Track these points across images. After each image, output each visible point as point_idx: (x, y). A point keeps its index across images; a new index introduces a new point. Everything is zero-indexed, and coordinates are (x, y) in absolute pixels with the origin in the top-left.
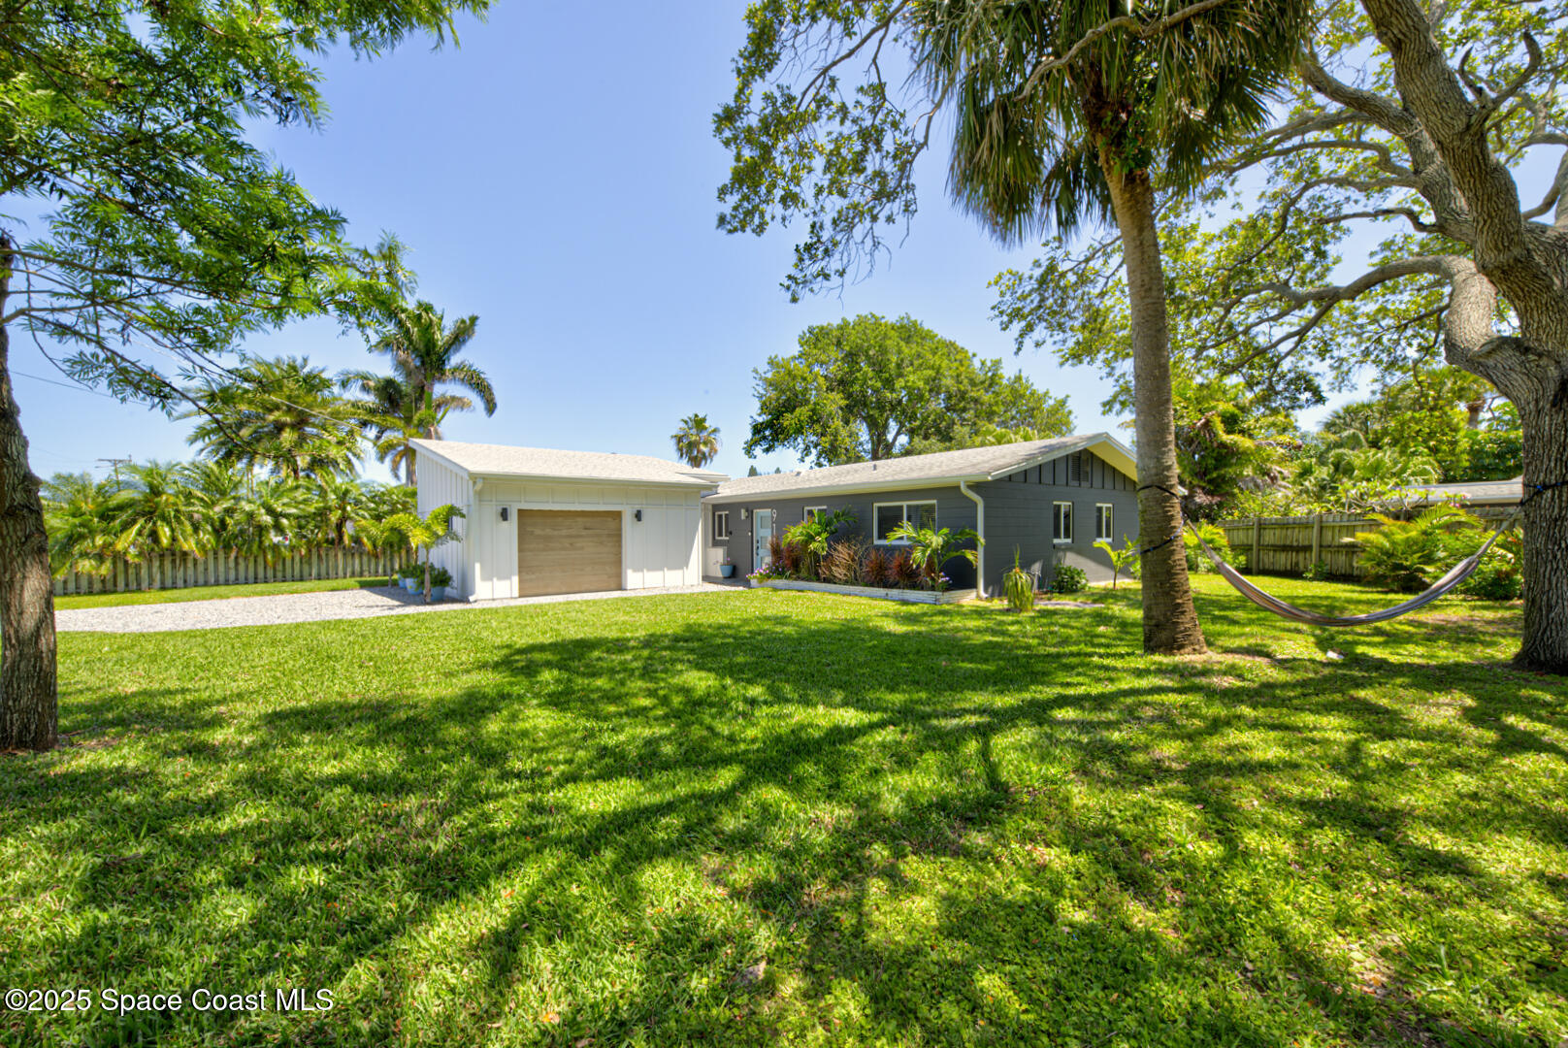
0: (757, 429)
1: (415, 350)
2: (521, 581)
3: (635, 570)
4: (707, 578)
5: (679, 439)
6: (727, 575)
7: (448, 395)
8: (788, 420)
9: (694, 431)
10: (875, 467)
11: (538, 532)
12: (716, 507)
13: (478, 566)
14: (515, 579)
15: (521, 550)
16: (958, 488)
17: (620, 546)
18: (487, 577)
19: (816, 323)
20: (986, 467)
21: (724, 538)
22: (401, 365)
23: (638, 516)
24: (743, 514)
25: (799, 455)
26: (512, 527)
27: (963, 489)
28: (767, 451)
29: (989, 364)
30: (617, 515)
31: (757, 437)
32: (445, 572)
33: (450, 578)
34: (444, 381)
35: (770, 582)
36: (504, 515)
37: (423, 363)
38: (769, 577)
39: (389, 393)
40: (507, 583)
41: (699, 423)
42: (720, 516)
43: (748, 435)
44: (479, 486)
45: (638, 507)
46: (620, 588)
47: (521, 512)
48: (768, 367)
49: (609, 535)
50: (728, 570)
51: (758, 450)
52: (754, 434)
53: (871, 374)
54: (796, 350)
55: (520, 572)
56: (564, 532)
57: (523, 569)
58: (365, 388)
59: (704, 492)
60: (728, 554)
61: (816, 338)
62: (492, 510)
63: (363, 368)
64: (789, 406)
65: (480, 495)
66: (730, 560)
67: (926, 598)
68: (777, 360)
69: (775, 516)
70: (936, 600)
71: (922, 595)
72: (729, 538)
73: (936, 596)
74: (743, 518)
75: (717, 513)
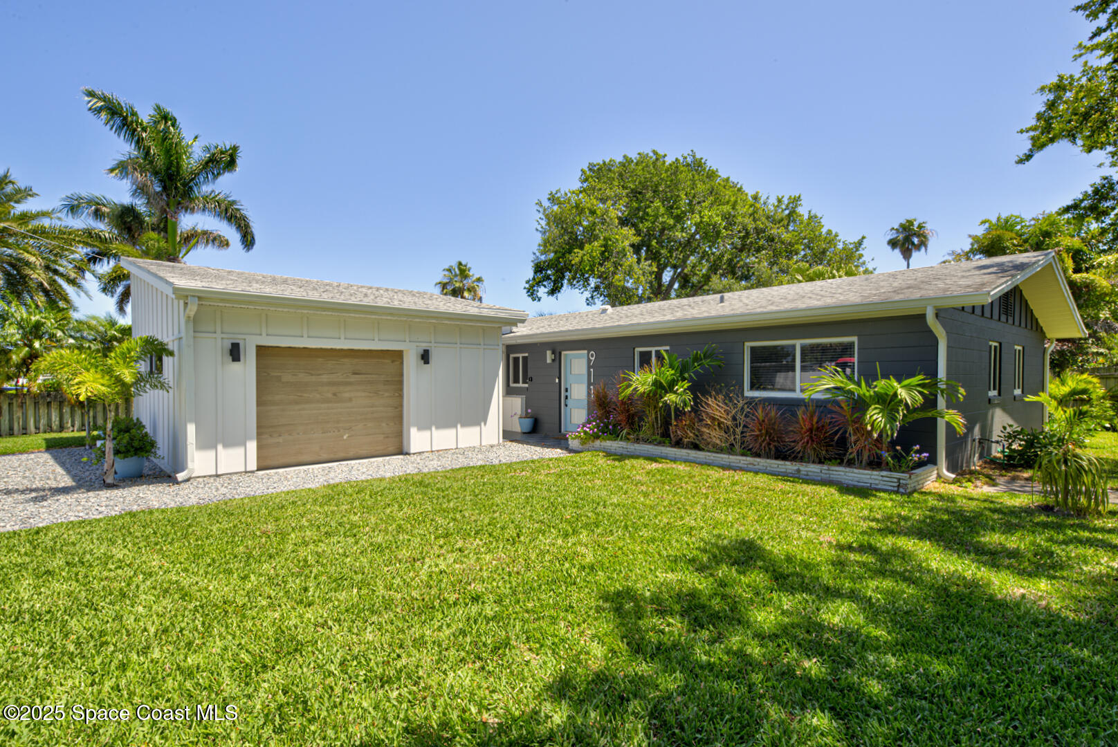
0: (539, 268)
1: (156, 173)
2: (259, 448)
3: (420, 429)
4: (508, 436)
5: (444, 286)
6: (527, 428)
7: (199, 229)
8: (576, 257)
9: (458, 278)
11: (287, 377)
12: (510, 349)
13: (191, 429)
14: (252, 446)
15: (260, 403)
17: (401, 396)
18: (207, 443)
19: (598, 160)
21: (521, 385)
22: (140, 190)
23: (425, 357)
24: (549, 357)
25: (587, 294)
26: (247, 370)
27: (931, 320)
28: (553, 292)
29: (786, 201)
30: (398, 356)
31: (539, 276)
33: (153, 444)
34: (193, 210)
35: (597, 443)
36: (235, 353)
37: (165, 188)
38: (597, 437)
39: (127, 221)
40: (239, 451)
41: (463, 271)
42: (516, 360)
43: (530, 274)
44: (193, 309)
45: (424, 346)
46: (401, 451)
47: (261, 350)
49: (386, 382)
50: (528, 423)
51: (542, 291)
52: (535, 272)
53: (662, 210)
54: (577, 185)
55: (259, 435)
56: (325, 378)
57: (264, 430)
58: (98, 214)
60: (527, 405)
61: (599, 173)
62: (215, 346)
63: (97, 193)
64: (576, 243)
65: (196, 323)
66: (529, 411)
67: (877, 482)
68: (559, 195)
69: (593, 359)
70: (898, 486)
71: (869, 477)
72: (526, 385)
73: (899, 479)
74: (549, 361)
75: (512, 356)
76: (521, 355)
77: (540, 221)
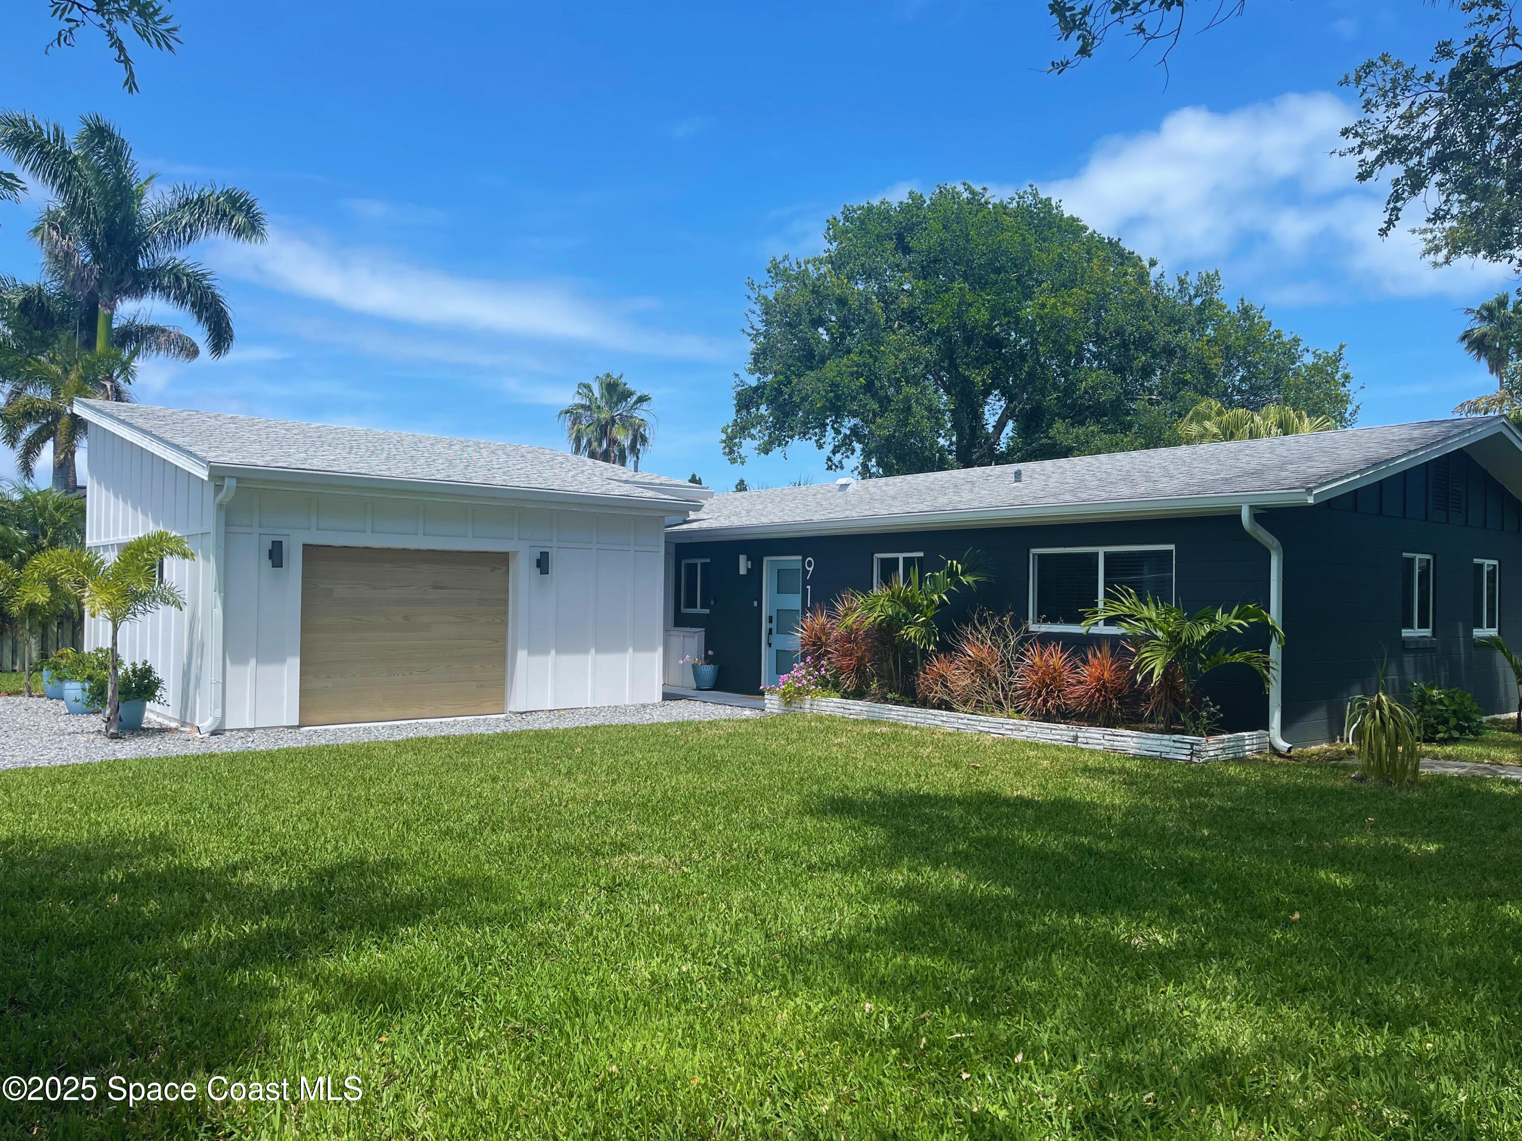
0: (746, 401)
2: (303, 693)
4: (671, 691)
6: (706, 681)
10: (1018, 475)
11: (340, 592)
12: (684, 549)
14: (292, 688)
15: (305, 629)
16: (1236, 517)
17: (504, 624)
20: (1289, 476)
21: (699, 610)
23: (543, 564)
24: (743, 565)
26: (290, 578)
27: (1245, 515)
28: (766, 448)
30: (501, 560)
31: (745, 418)
32: (147, 672)
33: (158, 684)
35: (807, 701)
36: (276, 555)
38: (807, 693)
42: (692, 568)
43: (730, 415)
44: (227, 494)
45: (542, 546)
46: (502, 708)
47: (309, 550)
48: (766, 278)
49: (482, 602)
50: (708, 670)
51: (748, 446)
52: (740, 411)
56: (392, 594)
57: (307, 668)
59: (668, 520)
60: (708, 643)
62: (252, 546)
65: (227, 512)
66: (710, 653)
67: (1168, 749)
68: (787, 264)
69: (811, 569)
70: (1192, 754)
71: (1158, 742)
72: (707, 611)
73: (1192, 744)
74: (743, 571)
75: (684, 562)
76: (699, 562)
77: (749, 314)
